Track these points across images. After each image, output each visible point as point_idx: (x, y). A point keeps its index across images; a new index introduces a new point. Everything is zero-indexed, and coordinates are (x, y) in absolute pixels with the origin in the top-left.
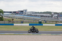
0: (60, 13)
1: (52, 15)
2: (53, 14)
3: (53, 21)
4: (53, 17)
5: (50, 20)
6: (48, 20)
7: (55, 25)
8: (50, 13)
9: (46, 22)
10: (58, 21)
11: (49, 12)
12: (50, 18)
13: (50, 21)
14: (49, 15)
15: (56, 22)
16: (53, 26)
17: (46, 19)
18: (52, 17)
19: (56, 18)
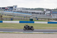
0: (53, 9)
3: (45, 19)
4: (46, 13)
6: (40, 17)
8: (42, 9)
10: (51, 18)
12: (42, 15)
15: (49, 19)
16: (45, 24)
17: (38, 16)
18: (44, 13)
19: (49, 15)
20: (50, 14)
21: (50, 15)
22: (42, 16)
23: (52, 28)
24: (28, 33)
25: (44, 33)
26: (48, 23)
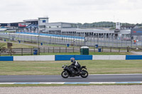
0: (137, 25)
1: (117, 32)
2: (118, 27)
3: (119, 48)
4: (120, 35)
5: (111, 45)
6: (107, 45)
7: (126, 59)
8: (110, 25)
9: (100, 50)
10: (133, 46)
11: (108, 23)
12: (110, 39)
13: (111, 48)
14: (107, 31)
15: (128, 49)
16: (120, 61)
17: (102, 42)
18: (116, 35)
19: (128, 38)
20: (131, 36)
21: (132, 38)
22: (110, 42)
23: (138, 70)
24: (77, 85)
25: (118, 84)
26: (128, 58)
